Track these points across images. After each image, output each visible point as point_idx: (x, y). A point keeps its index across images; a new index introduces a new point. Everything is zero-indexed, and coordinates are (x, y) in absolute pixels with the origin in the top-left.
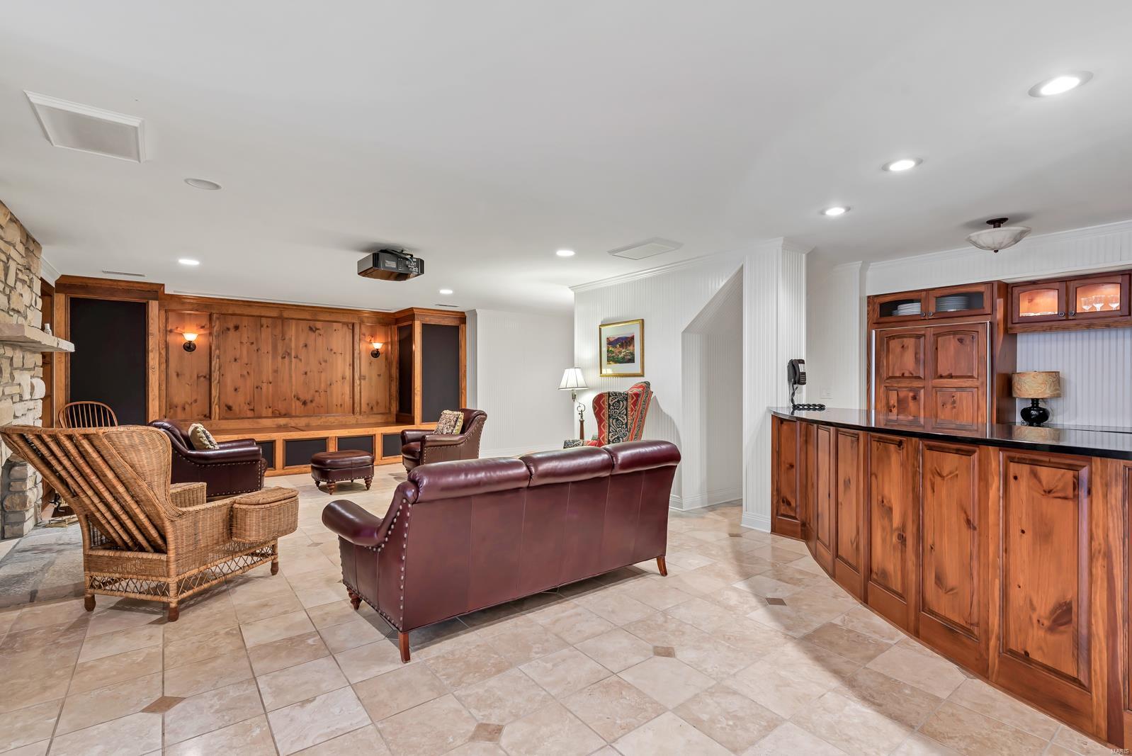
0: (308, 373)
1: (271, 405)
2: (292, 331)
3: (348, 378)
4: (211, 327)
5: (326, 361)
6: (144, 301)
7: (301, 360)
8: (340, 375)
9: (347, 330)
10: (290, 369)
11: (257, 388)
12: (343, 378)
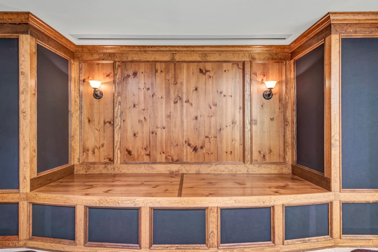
0: (199, 118)
1: (164, 151)
2: (183, 76)
3: (238, 123)
4: (115, 75)
5: (215, 105)
6: (14, 36)
7: (191, 104)
8: (229, 120)
9: (237, 69)
10: (182, 114)
11: (152, 133)
12: (234, 123)
